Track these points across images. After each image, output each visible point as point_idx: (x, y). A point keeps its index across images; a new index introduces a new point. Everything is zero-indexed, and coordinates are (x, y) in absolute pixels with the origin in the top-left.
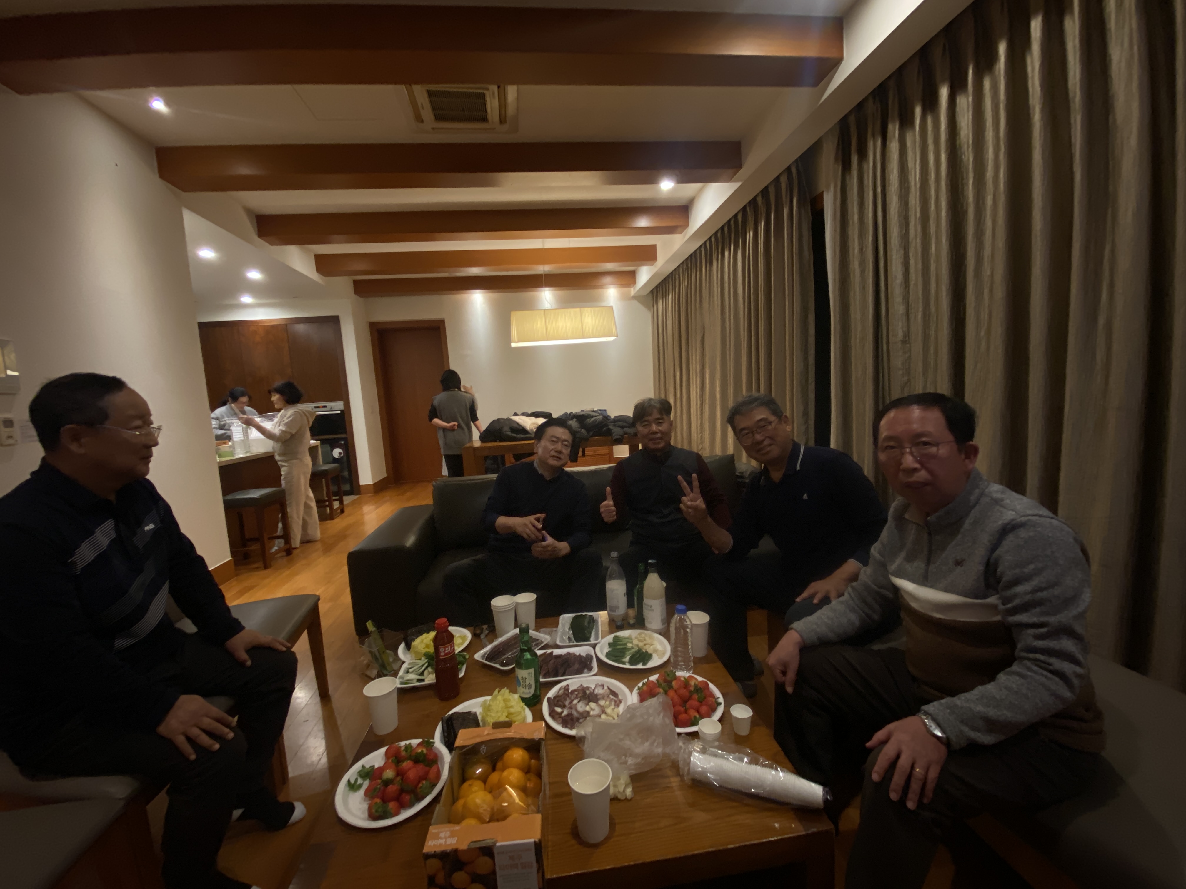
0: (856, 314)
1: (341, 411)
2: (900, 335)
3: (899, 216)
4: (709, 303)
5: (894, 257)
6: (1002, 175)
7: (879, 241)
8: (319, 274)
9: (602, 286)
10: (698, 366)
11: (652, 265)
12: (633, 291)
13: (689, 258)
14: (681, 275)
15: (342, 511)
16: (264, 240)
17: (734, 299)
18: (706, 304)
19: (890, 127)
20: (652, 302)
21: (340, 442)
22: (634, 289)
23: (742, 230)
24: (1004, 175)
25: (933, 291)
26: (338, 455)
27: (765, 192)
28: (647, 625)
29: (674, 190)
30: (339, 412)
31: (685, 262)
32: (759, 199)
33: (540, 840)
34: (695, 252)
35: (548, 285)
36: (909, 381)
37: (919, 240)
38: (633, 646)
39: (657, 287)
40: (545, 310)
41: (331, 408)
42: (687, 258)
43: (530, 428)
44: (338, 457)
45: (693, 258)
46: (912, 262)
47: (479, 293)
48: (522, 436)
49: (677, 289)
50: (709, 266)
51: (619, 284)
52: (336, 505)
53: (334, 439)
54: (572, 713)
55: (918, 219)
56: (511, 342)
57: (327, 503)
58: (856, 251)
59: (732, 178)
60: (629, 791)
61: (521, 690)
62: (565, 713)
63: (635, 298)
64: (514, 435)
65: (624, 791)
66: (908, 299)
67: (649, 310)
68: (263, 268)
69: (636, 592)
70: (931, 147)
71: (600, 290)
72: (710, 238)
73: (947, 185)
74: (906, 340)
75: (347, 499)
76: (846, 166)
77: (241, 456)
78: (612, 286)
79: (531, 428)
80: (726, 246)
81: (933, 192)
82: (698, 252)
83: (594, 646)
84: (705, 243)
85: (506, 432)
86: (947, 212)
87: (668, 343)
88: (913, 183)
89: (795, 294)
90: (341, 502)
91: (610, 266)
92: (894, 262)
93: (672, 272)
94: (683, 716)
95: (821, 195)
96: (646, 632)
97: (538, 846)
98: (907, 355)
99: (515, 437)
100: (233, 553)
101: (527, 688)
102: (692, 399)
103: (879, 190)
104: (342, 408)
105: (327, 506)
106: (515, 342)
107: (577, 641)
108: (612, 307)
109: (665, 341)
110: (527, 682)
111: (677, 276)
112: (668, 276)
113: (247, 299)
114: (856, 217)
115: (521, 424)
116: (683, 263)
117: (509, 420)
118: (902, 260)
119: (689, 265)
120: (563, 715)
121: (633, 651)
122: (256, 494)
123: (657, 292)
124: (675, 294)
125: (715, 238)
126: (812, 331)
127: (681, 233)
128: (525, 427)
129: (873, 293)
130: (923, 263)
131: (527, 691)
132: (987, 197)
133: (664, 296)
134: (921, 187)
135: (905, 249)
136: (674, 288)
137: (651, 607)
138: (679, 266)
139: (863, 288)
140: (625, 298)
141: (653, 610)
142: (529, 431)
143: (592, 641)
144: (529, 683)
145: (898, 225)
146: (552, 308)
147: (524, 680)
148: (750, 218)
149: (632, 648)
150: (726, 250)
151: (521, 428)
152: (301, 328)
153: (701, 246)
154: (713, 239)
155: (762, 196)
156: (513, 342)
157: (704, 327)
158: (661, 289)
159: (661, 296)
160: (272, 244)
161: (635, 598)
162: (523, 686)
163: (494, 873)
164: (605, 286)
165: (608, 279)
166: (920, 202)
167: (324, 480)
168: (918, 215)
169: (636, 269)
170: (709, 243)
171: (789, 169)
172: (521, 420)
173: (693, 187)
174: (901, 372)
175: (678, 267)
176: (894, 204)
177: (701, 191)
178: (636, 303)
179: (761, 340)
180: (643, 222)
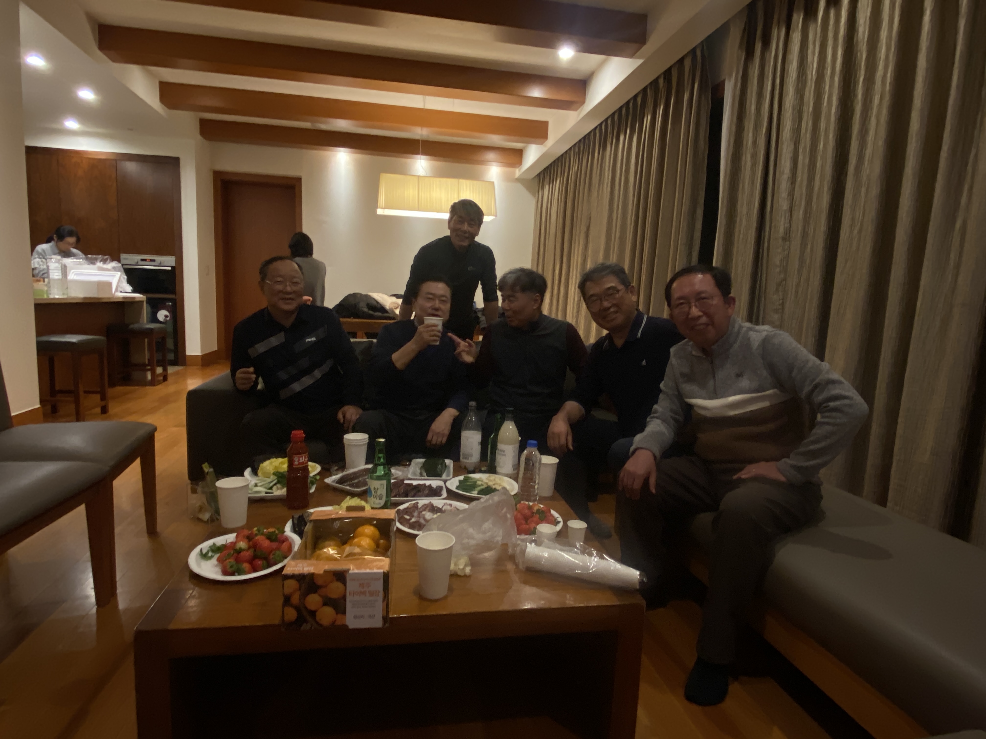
0: (742, 209)
1: (171, 267)
2: (782, 230)
3: (794, 109)
4: (598, 191)
5: (784, 151)
6: (889, 75)
7: (772, 133)
8: (163, 106)
9: (483, 162)
10: (580, 260)
11: (542, 144)
12: (518, 172)
13: (582, 140)
14: (572, 159)
15: (165, 379)
16: (105, 54)
17: (624, 187)
18: (594, 194)
19: (795, 16)
20: (538, 187)
21: (167, 303)
22: (519, 171)
23: (639, 114)
24: (891, 74)
25: (816, 188)
26: (164, 318)
27: (667, 74)
28: (499, 469)
29: (574, 60)
30: (170, 268)
31: (577, 145)
32: (661, 81)
33: (388, 572)
34: (589, 134)
35: (425, 153)
36: (785, 279)
37: (808, 136)
38: (483, 483)
39: (545, 169)
40: (419, 176)
41: (161, 263)
42: (580, 141)
43: (389, 307)
44: (164, 320)
45: (587, 141)
46: (801, 157)
47: (344, 152)
48: (380, 314)
49: (566, 174)
50: (602, 150)
51: (505, 163)
52: (159, 370)
53: (160, 299)
54: (420, 521)
55: (810, 114)
56: (377, 208)
57: (149, 367)
58: (750, 142)
59: (635, 53)
60: (468, 570)
61: (372, 500)
62: (413, 520)
63: (519, 180)
64: (371, 312)
65: (464, 569)
66: (793, 195)
67: (533, 194)
68: (98, 88)
69: (490, 441)
70: (830, 43)
71: (483, 167)
72: (606, 120)
73: (839, 81)
74: (787, 238)
75: (171, 370)
76: (749, 54)
77: (57, 297)
78: (494, 164)
79: (391, 307)
80: (621, 131)
81: (827, 88)
82: (592, 134)
83: (445, 481)
84: (601, 124)
85: (362, 309)
86: (837, 108)
87: (551, 233)
88: (809, 77)
89: (685, 185)
90: (165, 370)
91: (496, 139)
92: (783, 156)
93: (562, 155)
94: (525, 526)
95: (723, 83)
96: (496, 476)
97: (386, 576)
98: (786, 253)
99: (372, 315)
100: (41, 402)
101: (378, 498)
102: (569, 296)
103: (778, 81)
104: (173, 264)
105: (149, 370)
106: (382, 208)
107: (428, 476)
108: (493, 183)
109: (548, 232)
110: (379, 492)
111: (567, 160)
112: (558, 159)
113: (71, 124)
114: (753, 107)
115: (380, 302)
116: (575, 145)
117: (367, 296)
118: (792, 154)
119: (582, 148)
120: (411, 521)
121: (482, 487)
122: (74, 339)
123: (544, 177)
124: (563, 178)
125: (612, 121)
126: (699, 225)
127: (576, 110)
128: (384, 305)
129: (761, 186)
130: (810, 159)
131: (378, 501)
132: (875, 96)
133: (551, 182)
134: (817, 79)
135: (795, 144)
136: (562, 173)
137: (504, 452)
138: (570, 148)
139: (753, 182)
140: (509, 179)
141: (505, 455)
142: (389, 311)
143: (444, 477)
144: (381, 494)
145: (791, 118)
146: (427, 175)
147: (376, 490)
148: (650, 101)
149: (482, 485)
150: (621, 134)
151: (379, 306)
152: (131, 167)
153: (596, 128)
154: (609, 122)
155: (665, 79)
156: (380, 208)
157: (590, 217)
158: (548, 173)
159: (548, 182)
160: (114, 61)
161: (489, 446)
162: (374, 497)
163: (344, 598)
164: (489, 162)
165: (491, 155)
166: (814, 97)
167: (146, 340)
168: (811, 109)
169: (525, 148)
170: (605, 125)
171: (694, 51)
172: (379, 296)
173: (595, 58)
174: (778, 270)
175: (568, 150)
176: (790, 96)
177: (601, 65)
178: (520, 186)
179: (647, 234)
180: (536, 92)
